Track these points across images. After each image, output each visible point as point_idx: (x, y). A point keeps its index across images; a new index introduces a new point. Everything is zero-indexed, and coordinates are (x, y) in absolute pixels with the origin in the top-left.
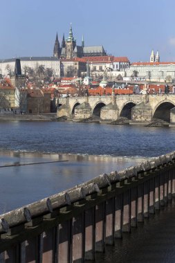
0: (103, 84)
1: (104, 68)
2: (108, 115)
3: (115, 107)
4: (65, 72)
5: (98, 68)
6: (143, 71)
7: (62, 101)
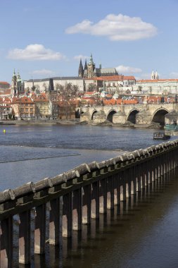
0: (115, 97)
1: (116, 85)
2: (118, 119)
3: (124, 114)
4: (87, 88)
5: (112, 85)
6: (145, 87)
7: (84, 110)
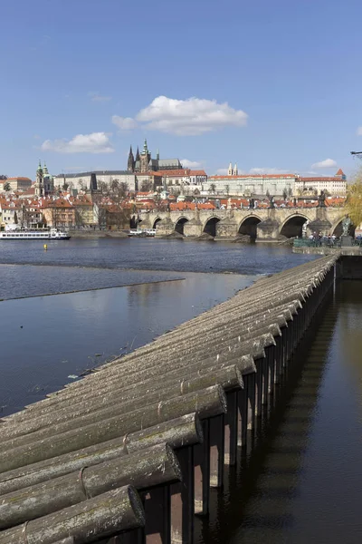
0: (181, 198)
1: (180, 182)
2: (192, 230)
3: (199, 223)
4: (140, 187)
5: (174, 182)
6: (220, 186)
7: (143, 217)
